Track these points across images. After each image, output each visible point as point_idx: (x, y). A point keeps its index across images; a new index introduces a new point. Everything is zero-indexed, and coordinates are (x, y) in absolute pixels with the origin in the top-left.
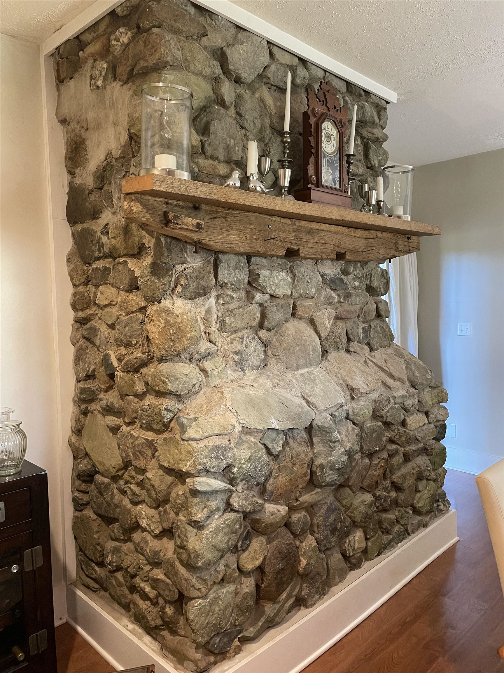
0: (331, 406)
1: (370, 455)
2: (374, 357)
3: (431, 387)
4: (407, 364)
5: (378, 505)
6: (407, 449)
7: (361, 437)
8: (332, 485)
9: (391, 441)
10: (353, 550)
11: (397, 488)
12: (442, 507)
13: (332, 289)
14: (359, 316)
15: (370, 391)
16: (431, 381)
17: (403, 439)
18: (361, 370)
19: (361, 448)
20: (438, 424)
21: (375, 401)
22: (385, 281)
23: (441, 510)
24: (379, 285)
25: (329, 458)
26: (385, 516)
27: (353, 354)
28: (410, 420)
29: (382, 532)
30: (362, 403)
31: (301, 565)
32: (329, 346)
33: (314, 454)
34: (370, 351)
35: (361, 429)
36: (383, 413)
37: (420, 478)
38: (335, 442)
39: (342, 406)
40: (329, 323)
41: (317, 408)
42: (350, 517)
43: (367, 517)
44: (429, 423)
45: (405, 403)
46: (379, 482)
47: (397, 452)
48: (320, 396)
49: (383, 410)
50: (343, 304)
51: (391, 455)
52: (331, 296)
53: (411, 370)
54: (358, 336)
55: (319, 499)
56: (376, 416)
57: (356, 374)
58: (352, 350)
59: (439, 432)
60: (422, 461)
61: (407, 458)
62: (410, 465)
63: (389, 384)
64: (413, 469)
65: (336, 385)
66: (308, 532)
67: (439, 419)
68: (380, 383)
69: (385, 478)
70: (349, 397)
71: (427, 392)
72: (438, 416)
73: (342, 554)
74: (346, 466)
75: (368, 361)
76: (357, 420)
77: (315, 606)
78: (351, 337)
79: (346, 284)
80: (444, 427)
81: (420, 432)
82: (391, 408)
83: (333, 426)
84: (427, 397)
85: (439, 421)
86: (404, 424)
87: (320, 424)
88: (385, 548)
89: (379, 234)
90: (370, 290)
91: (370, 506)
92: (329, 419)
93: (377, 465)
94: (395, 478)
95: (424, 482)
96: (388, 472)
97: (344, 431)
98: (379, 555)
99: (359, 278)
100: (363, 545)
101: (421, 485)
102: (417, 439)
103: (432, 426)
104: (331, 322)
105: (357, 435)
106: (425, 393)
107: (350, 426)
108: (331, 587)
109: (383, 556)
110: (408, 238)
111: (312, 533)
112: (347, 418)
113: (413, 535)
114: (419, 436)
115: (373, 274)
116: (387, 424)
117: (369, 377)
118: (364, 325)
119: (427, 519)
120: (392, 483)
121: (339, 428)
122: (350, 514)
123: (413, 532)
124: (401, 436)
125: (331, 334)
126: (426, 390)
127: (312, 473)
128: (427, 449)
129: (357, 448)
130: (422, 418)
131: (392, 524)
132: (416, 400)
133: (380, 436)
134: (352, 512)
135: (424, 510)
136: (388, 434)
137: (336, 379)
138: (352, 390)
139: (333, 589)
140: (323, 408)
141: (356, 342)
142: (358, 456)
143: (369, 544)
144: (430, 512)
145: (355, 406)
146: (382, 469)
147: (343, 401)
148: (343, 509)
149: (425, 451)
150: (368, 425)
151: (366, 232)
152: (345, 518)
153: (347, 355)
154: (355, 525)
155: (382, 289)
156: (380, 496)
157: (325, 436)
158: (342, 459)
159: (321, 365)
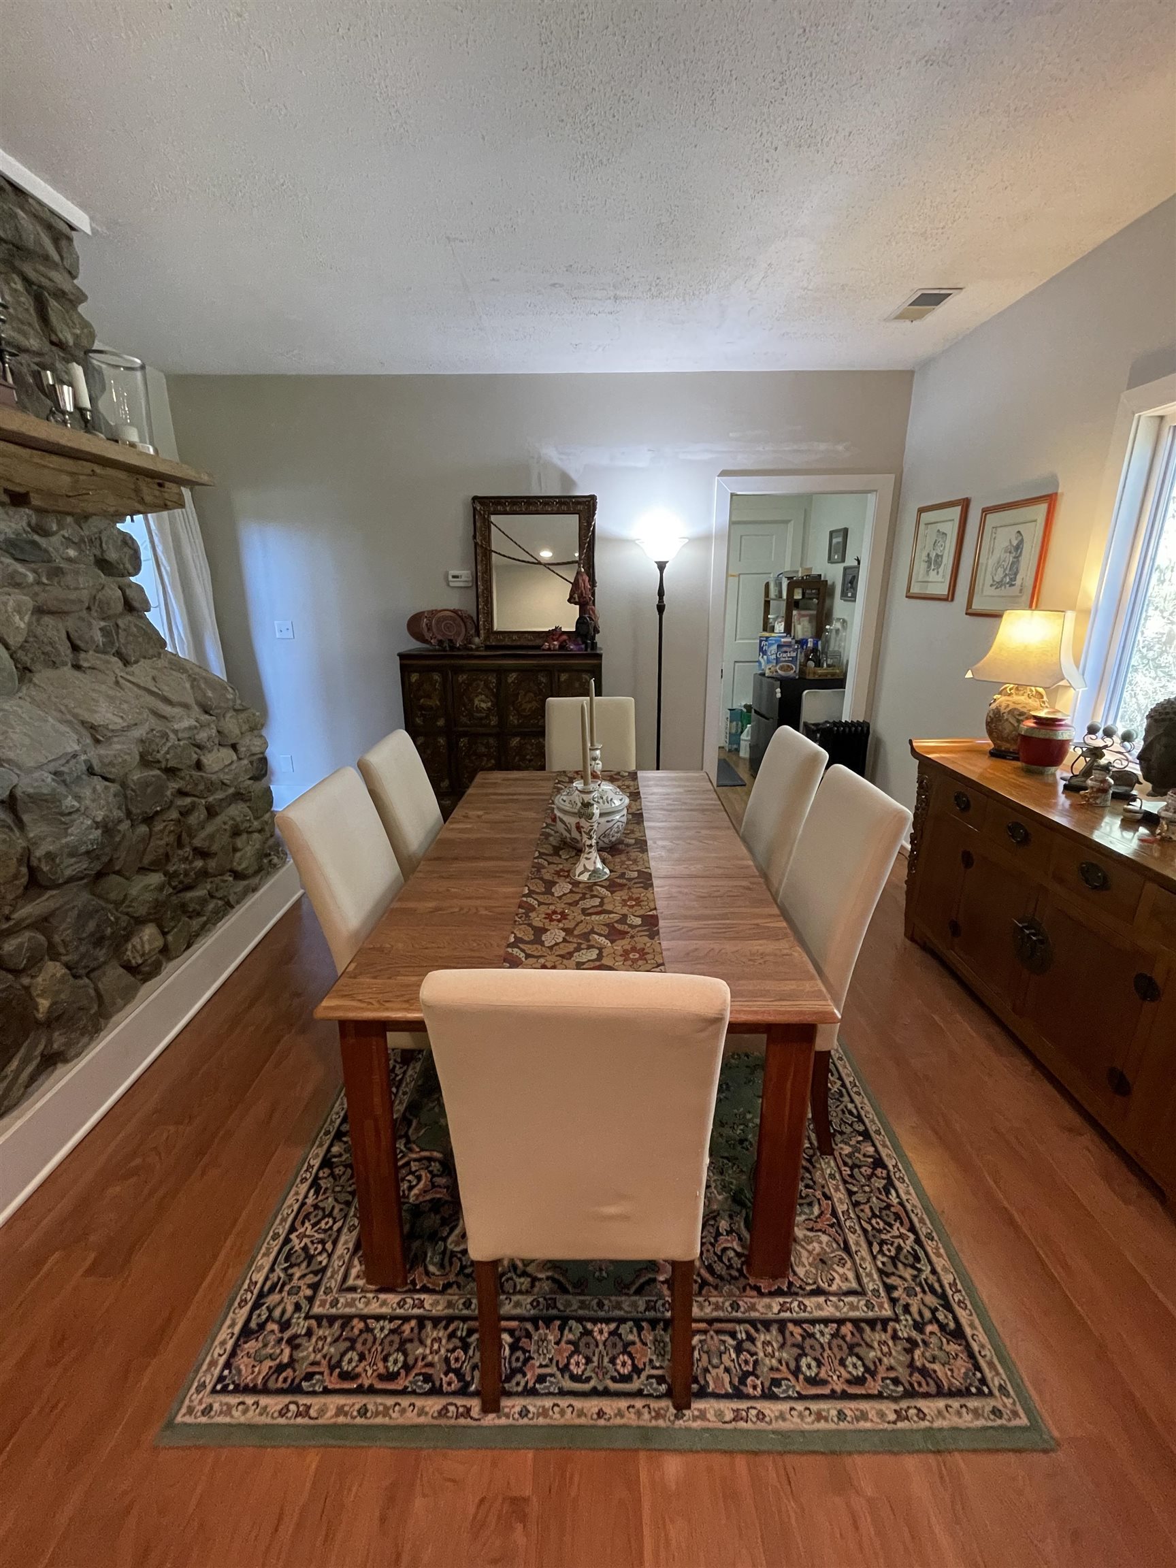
0: (50, 759)
1: (149, 820)
2: (133, 674)
3: (235, 710)
4: (193, 680)
5: (173, 884)
6: (211, 799)
7: (126, 797)
8: (82, 878)
9: (181, 793)
10: (143, 955)
11: (202, 854)
12: (275, 860)
13: (16, 559)
14: (89, 608)
15: (128, 726)
16: (234, 700)
17: (201, 787)
18: (108, 696)
19: (129, 814)
20: (255, 757)
21: (142, 741)
22: (132, 552)
23: (275, 865)
24: (121, 558)
25: (64, 841)
26: (189, 895)
27: (88, 671)
28: (209, 760)
29: (190, 917)
30: (118, 747)
31: (41, 1010)
32: (32, 659)
33: (29, 840)
34: (125, 665)
35: (124, 785)
36: (159, 756)
37: (236, 833)
38: (70, 814)
39: (75, 756)
40: (21, 619)
41: (20, 768)
42: (127, 914)
43: (158, 905)
44: (240, 759)
45: (197, 737)
46: (170, 853)
47: (193, 807)
48: (23, 745)
49: (158, 752)
50: (48, 588)
51: (185, 813)
52: (16, 571)
53: (200, 688)
54: (93, 641)
55: (58, 905)
56: (146, 761)
57: (97, 701)
58: (85, 665)
59: (257, 768)
60: (237, 811)
61: (212, 812)
62: (219, 820)
63: (164, 714)
64: (225, 823)
65: (58, 725)
66: (46, 957)
67: (254, 752)
68: (146, 713)
69: (180, 845)
70: (89, 741)
71: (231, 717)
72: (252, 748)
73: (123, 967)
74: (102, 846)
75: (121, 681)
76: (110, 773)
77: (83, 1054)
78: (79, 643)
79: (46, 551)
80: (264, 761)
81: (227, 773)
82: (172, 746)
83: (62, 789)
84: (231, 725)
85: (254, 755)
86: (199, 766)
87: (31, 790)
88: (197, 935)
89: (98, 469)
90: (103, 564)
91: (161, 888)
92: (49, 780)
93: (162, 831)
94: (197, 842)
95: (245, 836)
96: (184, 835)
97: (87, 792)
98: (188, 947)
99: (75, 543)
100: (159, 943)
101: (239, 842)
102: (223, 783)
103: (245, 762)
104: (27, 618)
105: (115, 796)
106: (227, 719)
107: (99, 784)
108: (111, 1017)
109: (195, 946)
110: (160, 485)
111: (55, 957)
112: (91, 771)
113: (237, 907)
114: (226, 778)
115: (104, 539)
116: (171, 772)
117: (125, 706)
118: (102, 624)
119: (256, 880)
120: (195, 849)
121: (76, 789)
122: (125, 910)
123: (238, 902)
124: (196, 785)
125: (31, 639)
126: (228, 715)
127: (32, 871)
128: (242, 794)
129: (118, 814)
130: (227, 755)
131: (203, 902)
132: (214, 731)
133: (160, 790)
134: (129, 906)
135: (250, 871)
136: (174, 785)
137: (59, 715)
138: (92, 728)
139: (114, 1019)
140: (32, 764)
141: (91, 652)
142: (125, 826)
143: (170, 938)
144: (260, 869)
145: (102, 752)
146: (172, 834)
147: (77, 748)
148: (111, 906)
149: (239, 796)
150: (135, 778)
151: (70, 462)
152: (117, 919)
153: (77, 674)
154: (140, 922)
155: (128, 566)
156: (175, 871)
157: (48, 808)
158: (91, 837)
159: (20, 694)
